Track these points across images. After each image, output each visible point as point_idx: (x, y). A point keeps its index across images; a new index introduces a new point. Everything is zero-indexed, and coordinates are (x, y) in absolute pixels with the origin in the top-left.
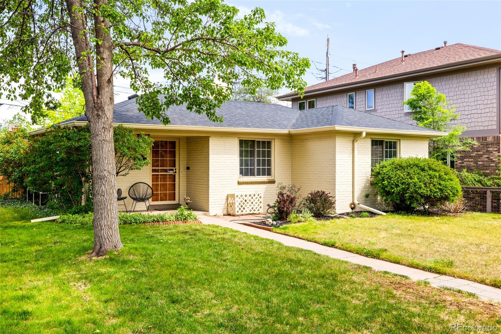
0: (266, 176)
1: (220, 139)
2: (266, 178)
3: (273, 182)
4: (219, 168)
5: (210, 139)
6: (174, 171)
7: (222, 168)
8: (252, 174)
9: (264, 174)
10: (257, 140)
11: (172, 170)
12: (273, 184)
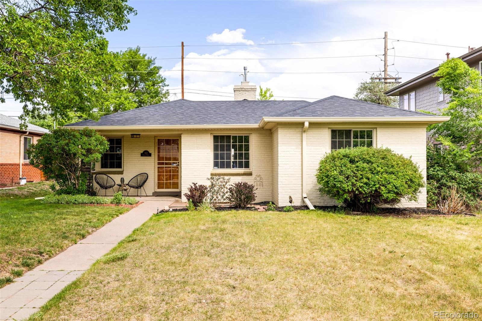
0: (244, 169)
1: (192, 136)
2: (243, 171)
3: (250, 174)
4: (191, 161)
5: (182, 136)
6: (178, 164)
7: (194, 161)
8: (228, 166)
9: (241, 166)
10: (232, 135)
11: (176, 163)
12: (250, 176)
